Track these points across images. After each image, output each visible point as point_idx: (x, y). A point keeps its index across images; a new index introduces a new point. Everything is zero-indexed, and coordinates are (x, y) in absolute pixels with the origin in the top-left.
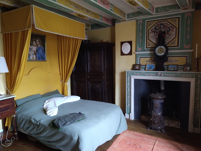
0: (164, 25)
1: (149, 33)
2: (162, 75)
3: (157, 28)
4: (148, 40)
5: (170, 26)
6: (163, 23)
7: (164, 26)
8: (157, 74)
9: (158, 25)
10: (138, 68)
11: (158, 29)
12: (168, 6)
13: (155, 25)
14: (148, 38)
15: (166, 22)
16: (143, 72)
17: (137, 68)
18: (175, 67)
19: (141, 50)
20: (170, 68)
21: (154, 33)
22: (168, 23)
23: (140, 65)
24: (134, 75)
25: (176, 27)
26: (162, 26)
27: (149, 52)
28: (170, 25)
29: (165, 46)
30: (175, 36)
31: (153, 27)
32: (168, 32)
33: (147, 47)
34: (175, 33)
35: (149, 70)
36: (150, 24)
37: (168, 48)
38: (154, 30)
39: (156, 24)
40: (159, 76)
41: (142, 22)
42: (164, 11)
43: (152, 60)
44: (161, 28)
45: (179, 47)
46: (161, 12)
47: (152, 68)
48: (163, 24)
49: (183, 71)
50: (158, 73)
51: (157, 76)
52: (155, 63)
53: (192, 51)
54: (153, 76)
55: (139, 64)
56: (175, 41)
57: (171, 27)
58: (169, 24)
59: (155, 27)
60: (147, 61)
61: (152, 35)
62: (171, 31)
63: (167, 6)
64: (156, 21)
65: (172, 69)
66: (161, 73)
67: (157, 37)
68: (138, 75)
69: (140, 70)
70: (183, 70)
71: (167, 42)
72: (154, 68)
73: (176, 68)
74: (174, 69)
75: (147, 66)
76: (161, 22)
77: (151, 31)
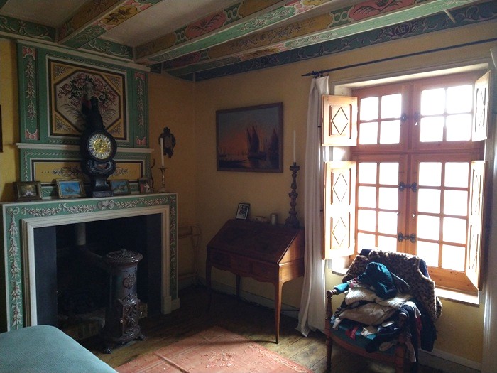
0: (93, 83)
1: (58, 93)
2: (112, 206)
3: (77, 85)
4: (54, 113)
5: (106, 88)
6: (90, 76)
7: (95, 86)
9: (79, 78)
10: (32, 194)
11: (81, 89)
12: (110, 43)
13: (72, 77)
14: (54, 106)
15: (98, 77)
16: (62, 204)
17: (28, 193)
18: (124, 186)
19: (35, 137)
20: (116, 189)
21: (70, 96)
22: (101, 80)
23: (36, 184)
24: (33, 217)
25: (119, 96)
26: (90, 85)
27: (62, 147)
28: (108, 87)
30: (117, 116)
31: (68, 81)
32: (103, 101)
33: (54, 132)
34: (116, 108)
35: (70, 198)
36: (58, 70)
38: (70, 90)
39: (75, 75)
40: (104, 210)
41: (33, 54)
42: (102, 52)
43: (69, 169)
44: (86, 88)
45: (127, 141)
46: (95, 50)
47: (75, 190)
48: (90, 80)
49: (138, 192)
51: (101, 210)
52: (77, 178)
54: (90, 211)
55: (31, 180)
56: (119, 126)
57: (109, 93)
58: (104, 83)
59: (72, 82)
60: (55, 173)
61: (64, 101)
62: (110, 103)
63: (107, 41)
64: (75, 68)
65: (119, 191)
66: (109, 201)
67: (79, 108)
68: (46, 215)
69: (41, 200)
70: (139, 190)
72: (78, 190)
73: (126, 187)
74: (123, 189)
75: (61, 187)
76: (88, 75)
77: (63, 88)
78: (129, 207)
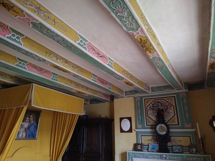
0: (161, 103)
1: (148, 110)
2: (168, 158)
3: (154, 105)
4: (147, 117)
5: (167, 104)
6: (159, 101)
7: (162, 104)
8: (162, 157)
9: (155, 102)
10: (140, 148)
11: (156, 107)
12: (162, 86)
13: (152, 103)
14: (147, 115)
15: (162, 100)
16: (146, 154)
17: (139, 148)
18: (180, 149)
19: (141, 127)
20: (175, 150)
21: (152, 110)
22: (164, 101)
24: (136, 157)
25: (173, 106)
26: (160, 104)
27: (149, 130)
28: (167, 103)
29: (166, 124)
30: (173, 115)
31: (151, 105)
32: (166, 110)
33: (147, 124)
34: (173, 111)
35: (153, 152)
36: (147, 102)
37: (169, 126)
38: (152, 108)
39: (154, 102)
40: (164, 159)
41: (139, 99)
42: (160, 91)
43: (154, 139)
44: (158, 106)
45: (180, 126)
46: (157, 91)
47: (156, 148)
48: (160, 102)
50: (162, 155)
51: (162, 159)
52: (158, 143)
53: (193, 130)
54: (157, 159)
55: (141, 143)
56: (174, 119)
57: (169, 105)
58: (165, 102)
59: (153, 105)
60: (149, 141)
61: (150, 112)
62: (169, 109)
63: (161, 86)
64: (153, 99)
65: (177, 151)
66: (166, 155)
67: (156, 114)
68: (140, 158)
69: (142, 151)
71: (167, 119)
72: (157, 148)
73: (181, 149)
74: (179, 150)
75: (150, 146)
76: (159, 100)
77: (150, 108)
78: (177, 160)
